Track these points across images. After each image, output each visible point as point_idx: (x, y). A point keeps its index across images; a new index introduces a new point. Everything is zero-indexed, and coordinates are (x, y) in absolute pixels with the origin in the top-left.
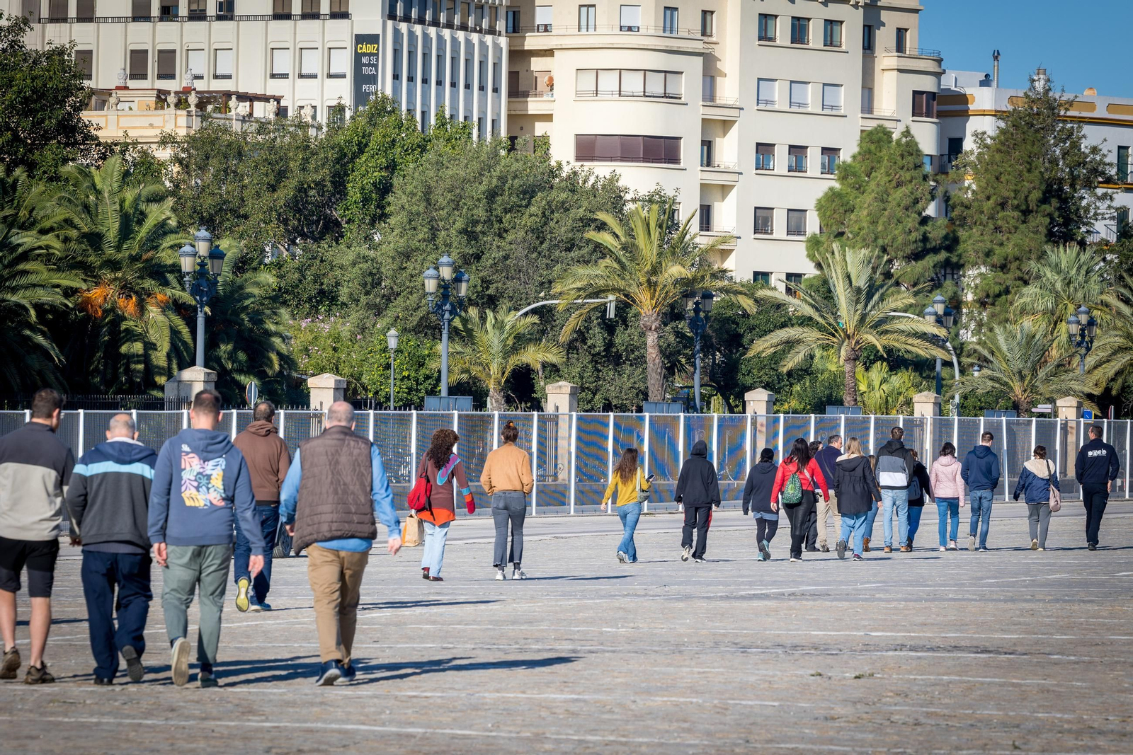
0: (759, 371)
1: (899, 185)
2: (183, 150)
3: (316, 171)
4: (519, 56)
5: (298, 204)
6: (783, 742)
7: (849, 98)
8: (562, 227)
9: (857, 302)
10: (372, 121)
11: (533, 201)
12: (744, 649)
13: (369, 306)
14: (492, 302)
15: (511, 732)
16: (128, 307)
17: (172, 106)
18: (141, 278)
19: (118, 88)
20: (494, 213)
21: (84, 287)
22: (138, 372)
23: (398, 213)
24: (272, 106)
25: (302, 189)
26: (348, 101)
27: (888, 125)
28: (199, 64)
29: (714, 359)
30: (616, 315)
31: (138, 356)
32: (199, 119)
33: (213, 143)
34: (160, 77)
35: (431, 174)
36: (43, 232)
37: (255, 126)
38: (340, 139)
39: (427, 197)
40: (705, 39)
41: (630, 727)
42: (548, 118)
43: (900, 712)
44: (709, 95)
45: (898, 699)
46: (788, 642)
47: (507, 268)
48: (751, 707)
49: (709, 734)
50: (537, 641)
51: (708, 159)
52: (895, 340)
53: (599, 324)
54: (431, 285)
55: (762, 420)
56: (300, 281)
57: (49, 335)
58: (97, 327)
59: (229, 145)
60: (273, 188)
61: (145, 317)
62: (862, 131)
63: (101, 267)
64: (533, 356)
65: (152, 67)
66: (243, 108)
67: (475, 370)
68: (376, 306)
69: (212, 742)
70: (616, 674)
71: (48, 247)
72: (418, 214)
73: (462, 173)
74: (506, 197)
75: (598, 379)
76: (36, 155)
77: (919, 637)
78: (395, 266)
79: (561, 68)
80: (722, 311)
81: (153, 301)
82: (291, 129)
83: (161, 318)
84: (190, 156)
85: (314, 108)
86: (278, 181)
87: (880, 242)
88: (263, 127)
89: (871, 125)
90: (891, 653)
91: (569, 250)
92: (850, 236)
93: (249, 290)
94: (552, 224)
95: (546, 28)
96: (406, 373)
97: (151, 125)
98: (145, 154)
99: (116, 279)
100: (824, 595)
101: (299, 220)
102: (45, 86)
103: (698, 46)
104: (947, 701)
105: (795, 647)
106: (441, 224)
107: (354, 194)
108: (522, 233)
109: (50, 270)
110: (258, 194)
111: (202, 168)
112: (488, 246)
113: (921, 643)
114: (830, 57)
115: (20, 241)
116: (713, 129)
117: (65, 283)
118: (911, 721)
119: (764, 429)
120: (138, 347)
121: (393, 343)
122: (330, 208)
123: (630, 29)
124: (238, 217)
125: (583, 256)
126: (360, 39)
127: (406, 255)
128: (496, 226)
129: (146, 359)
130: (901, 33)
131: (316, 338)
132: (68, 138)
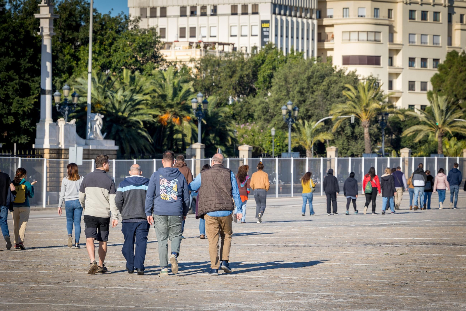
0: (409, 141)
1: (461, 72)
2: (198, 63)
3: (246, 70)
4: (321, 27)
5: (240, 83)
6: (364, 279)
7: (442, 40)
8: (335, 90)
9: (442, 115)
10: (267, 52)
11: (324, 80)
12: (365, 244)
13: (265, 120)
14: (309, 117)
15: (267, 276)
16: (176, 121)
17: (195, 48)
18: (181, 110)
19: (175, 41)
20: (310, 85)
21: (160, 114)
22: (180, 144)
23: (275, 85)
24: (231, 47)
25: (241, 77)
26: (258, 44)
27: (457, 50)
28: (204, 32)
29: (392, 137)
30: (355, 122)
31: (180, 139)
32: (204, 52)
33: (209, 61)
34: (191, 37)
35: (287, 71)
36: (145, 94)
37: (224, 54)
38: (255, 58)
39: (286, 80)
40: (390, 19)
41: (310, 274)
42: (332, 49)
43: (410, 267)
44: (391, 40)
45: (413, 262)
46: (383, 242)
47: (315, 105)
48: (358, 266)
49: (338, 276)
50: (293, 242)
51: (391, 64)
52: (456, 129)
53: (349, 125)
54: (284, 112)
55: (407, 159)
56: (241, 111)
57: (147, 131)
58: (165, 129)
59: (215, 61)
60: (231, 77)
61: (182, 125)
62: (448, 52)
63: (166, 107)
64: (322, 137)
65: (187, 33)
66: (220, 48)
67: (301, 143)
68: (268, 120)
69: (158, 281)
70: (314, 254)
71: (147, 100)
72: (282, 86)
73: (298, 71)
74: (314, 79)
75: (349, 145)
76: (144, 67)
77: (432, 240)
78: (274, 105)
79: (336, 32)
80: (395, 120)
81: (185, 119)
82: (237, 55)
83: (188, 125)
84: (201, 66)
85: (246, 47)
86: (233, 74)
87: (454, 93)
88: (227, 55)
89: (451, 50)
90: (419, 246)
91: (338, 98)
92: (443, 91)
93: (220, 114)
94: (331, 89)
95: (331, 17)
96: (278, 144)
97: (187, 55)
98: (184, 65)
99: (172, 111)
100: (407, 224)
101: (241, 89)
102: (147, 41)
103: (387, 22)
104: (430, 263)
105: (385, 244)
106: (291, 89)
107: (260, 78)
108: (320, 92)
109: (148, 108)
110: (225, 79)
111: (206, 70)
112: (308, 97)
113: (431, 242)
114: (436, 25)
115: (136, 98)
116: (393, 53)
117: (153, 113)
118: (414, 270)
119: (408, 163)
120: (180, 136)
121: (273, 133)
122: (252, 84)
123: (362, 16)
124: (219, 87)
125: (343, 100)
126: (263, 22)
127: (278, 101)
128: (311, 90)
129: (183, 140)
130: (462, 16)
131: (246, 132)
132: (155, 60)
